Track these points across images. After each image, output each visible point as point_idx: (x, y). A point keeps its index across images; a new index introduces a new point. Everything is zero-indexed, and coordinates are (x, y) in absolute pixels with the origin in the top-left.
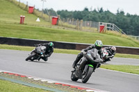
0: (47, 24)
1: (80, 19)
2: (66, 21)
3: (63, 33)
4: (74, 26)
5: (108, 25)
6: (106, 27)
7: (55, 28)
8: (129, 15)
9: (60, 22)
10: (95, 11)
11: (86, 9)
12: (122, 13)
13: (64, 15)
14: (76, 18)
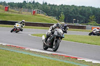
0: (2, 10)
1: (21, 7)
2: (13, 9)
3: (11, 15)
4: (18, 12)
5: (38, 11)
6: (36, 12)
7: (7, 13)
8: (50, 5)
9: (9, 9)
10: (30, 2)
11: (25, 2)
12: (46, 3)
13: (12, 5)
14: (19, 7)
